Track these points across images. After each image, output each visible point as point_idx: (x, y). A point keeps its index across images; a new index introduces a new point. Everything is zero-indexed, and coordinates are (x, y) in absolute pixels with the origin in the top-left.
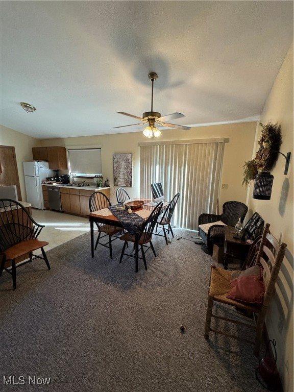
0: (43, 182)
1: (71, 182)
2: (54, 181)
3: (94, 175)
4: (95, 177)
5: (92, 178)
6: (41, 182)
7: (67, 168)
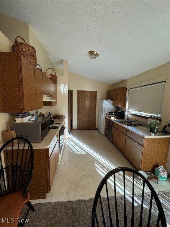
0: (106, 115)
1: (126, 118)
2: (114, 115)
3: (149, 115)
4: (151, 117)
5: (147, 118)
6: (105, 115)
7: (125, 105)
